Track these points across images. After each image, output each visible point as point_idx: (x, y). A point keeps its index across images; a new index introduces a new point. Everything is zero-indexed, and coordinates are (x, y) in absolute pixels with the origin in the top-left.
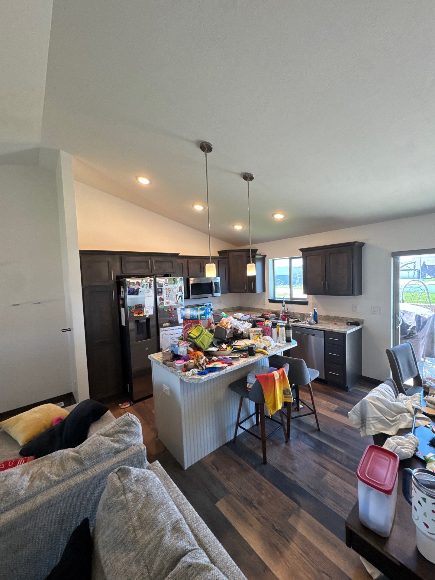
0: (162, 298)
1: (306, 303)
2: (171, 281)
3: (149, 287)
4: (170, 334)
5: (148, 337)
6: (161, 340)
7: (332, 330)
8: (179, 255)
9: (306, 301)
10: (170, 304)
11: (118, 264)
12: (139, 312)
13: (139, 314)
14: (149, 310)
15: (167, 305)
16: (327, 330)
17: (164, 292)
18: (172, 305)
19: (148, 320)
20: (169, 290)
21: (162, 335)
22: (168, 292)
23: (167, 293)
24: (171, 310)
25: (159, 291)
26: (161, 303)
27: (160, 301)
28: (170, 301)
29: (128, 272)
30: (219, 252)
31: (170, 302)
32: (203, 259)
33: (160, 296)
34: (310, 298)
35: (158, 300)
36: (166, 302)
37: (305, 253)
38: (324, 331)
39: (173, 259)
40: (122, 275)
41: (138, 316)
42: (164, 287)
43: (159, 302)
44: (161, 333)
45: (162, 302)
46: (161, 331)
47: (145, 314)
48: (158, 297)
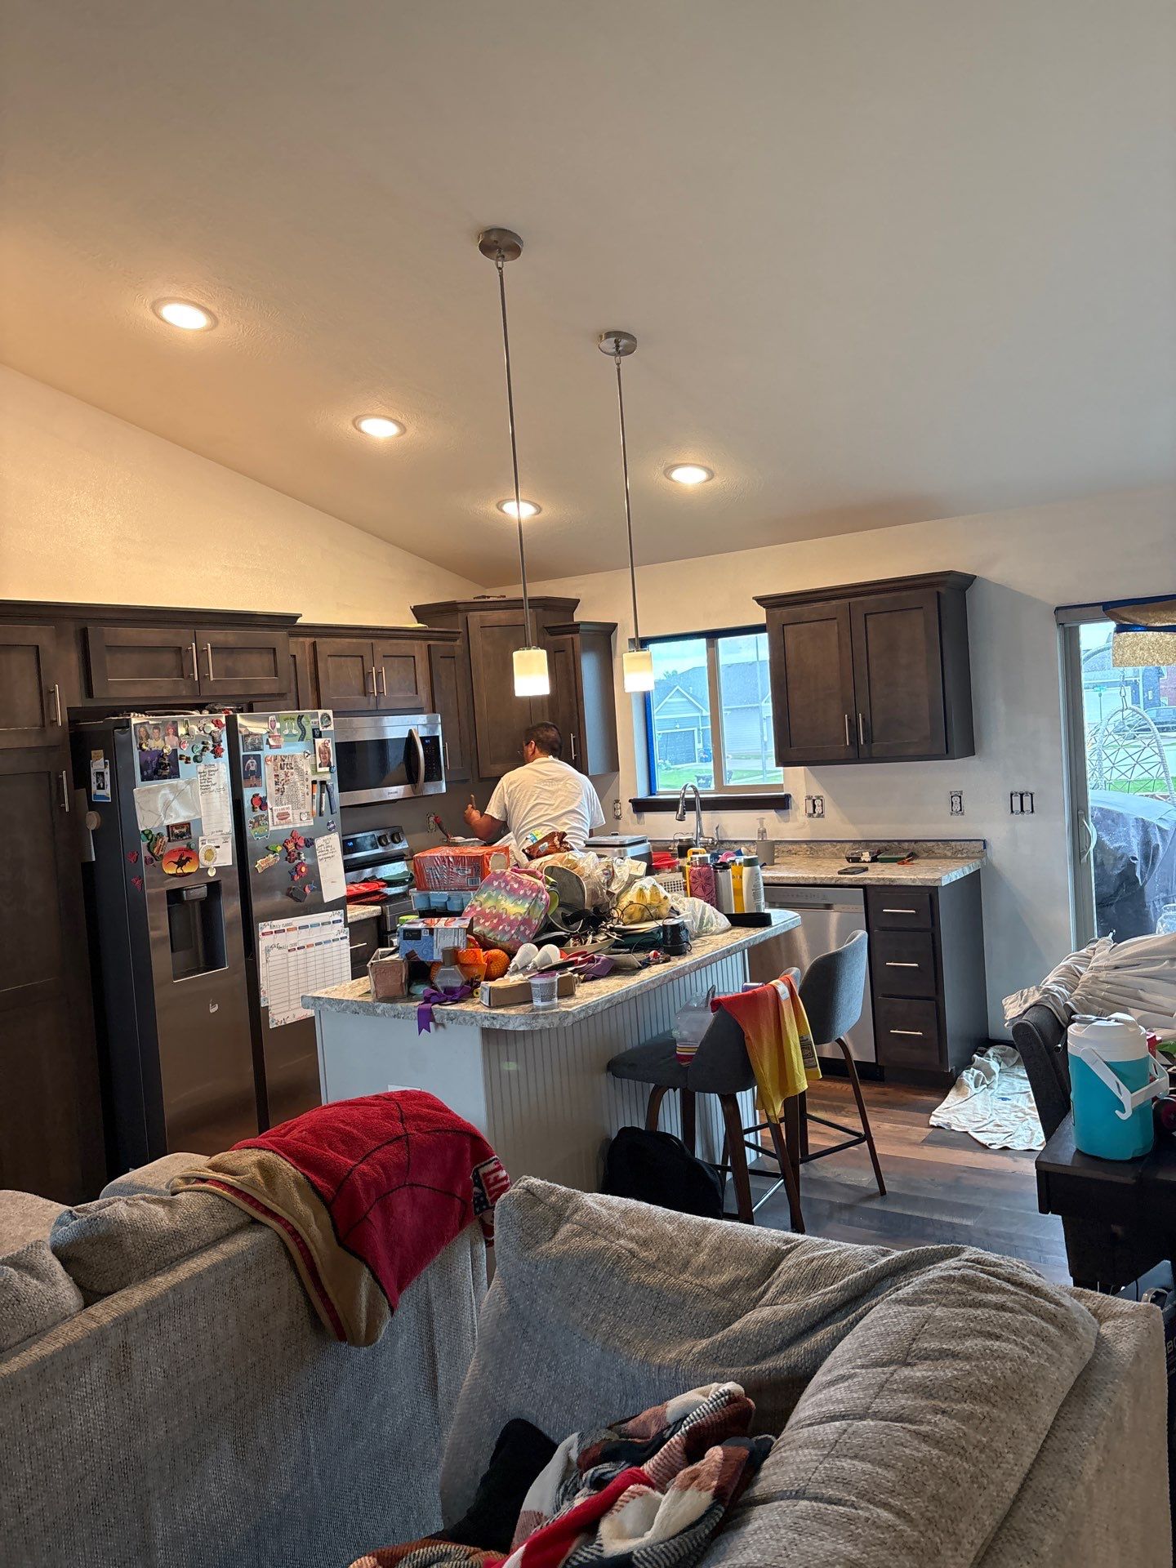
0: (262, 795)
1: (780, 803)
2: (290, 728)
3: (212, 752)
4: (295, 944)
5: (212, 959)
6: (263, 971)
7: (890, 879)
8: (299, 621)
9: (783, 794)
10: (289, 823)
11: (73, 659)
12: (181, 856)
13: (181, 864)
14: (218, 847)
15: (280, 827)
16: (874, 883)
17: (268, 771)
18: (298, 826)
19: (214, 887)
20: (283, 764)
21: (267, 950)
22: (281, 773)
23: (277, 776)
24: (296, 845)
25: (249, 767)
26: (257, 819)
27: (254, 809)
28: (288, 808)
29: (114, 693)
30: (419, 612)
31: (290, 812)
32: (373, 641)
33: (257, 790)
34: (797, 781)
35: (247, 804)
36: (275, 814)
37: (777, 611)
38: (864, 887)
39: (278, 637)
40: (90, 703)
41: (179, 871)
42: (266, 753)
43: (249, 816)
44: (263, 943)
45: (262, 813)
46: (263, 934)
47: (204, 862)
48: (248, 794)
